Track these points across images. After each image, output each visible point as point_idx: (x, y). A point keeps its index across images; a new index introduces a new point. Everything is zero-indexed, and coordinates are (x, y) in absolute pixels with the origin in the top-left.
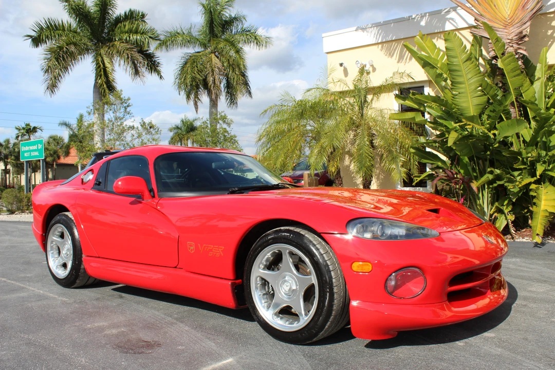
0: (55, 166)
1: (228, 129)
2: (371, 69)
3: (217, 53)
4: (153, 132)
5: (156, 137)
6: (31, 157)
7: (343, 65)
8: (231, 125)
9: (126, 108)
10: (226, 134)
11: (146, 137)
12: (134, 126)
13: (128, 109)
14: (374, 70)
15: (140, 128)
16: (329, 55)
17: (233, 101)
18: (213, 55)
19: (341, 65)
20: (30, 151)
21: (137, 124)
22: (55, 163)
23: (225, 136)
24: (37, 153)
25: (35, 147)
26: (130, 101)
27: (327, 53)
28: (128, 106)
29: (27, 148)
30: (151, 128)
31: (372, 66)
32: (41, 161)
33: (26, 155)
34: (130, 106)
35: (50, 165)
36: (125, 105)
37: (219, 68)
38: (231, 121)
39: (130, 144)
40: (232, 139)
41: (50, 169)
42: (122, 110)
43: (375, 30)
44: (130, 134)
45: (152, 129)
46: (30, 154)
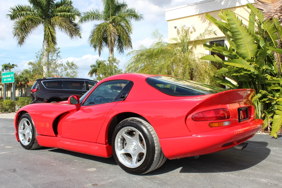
0: (26, 86)
1: (117, 66)
2: (193, 30)
3: (113, 24)
4: (74, 68)
5: (75, 70)
6: (7, 81)
7: (177, 28)
8: (119, 63)
9: (57, 54)
10: (116, 69)
11: (69, 71)
12: (62, 64)
13: (59, 54)
14: (195, 30)
15: (66, 65)
16: (169, 22)
17: (122, 50)
18: (111, 25)
19: (175, 28)
20: (7, 78)
21: (64, 63)
22: (26, 85)
23: (115, 70)
24: (10, 79)
25: (9, 76)
26: (59, 50)
27: (168, 21)
28: (59, 53)
29: (5, 76)
30: (72, 65)
31: (194, 28)
32: (13, 83)
33: (4, 80)
34: (60, 52)
35: (23, 85)
36: (57, 52)
37: (114, 33)
38: (119, 61)
39: (60, 74)
40: (120, 71)
41: (23, 88)
42: (56, 55)
43: (195, 6)
44: (60, 69)
45: (73, 67)
46: (7, 80)
